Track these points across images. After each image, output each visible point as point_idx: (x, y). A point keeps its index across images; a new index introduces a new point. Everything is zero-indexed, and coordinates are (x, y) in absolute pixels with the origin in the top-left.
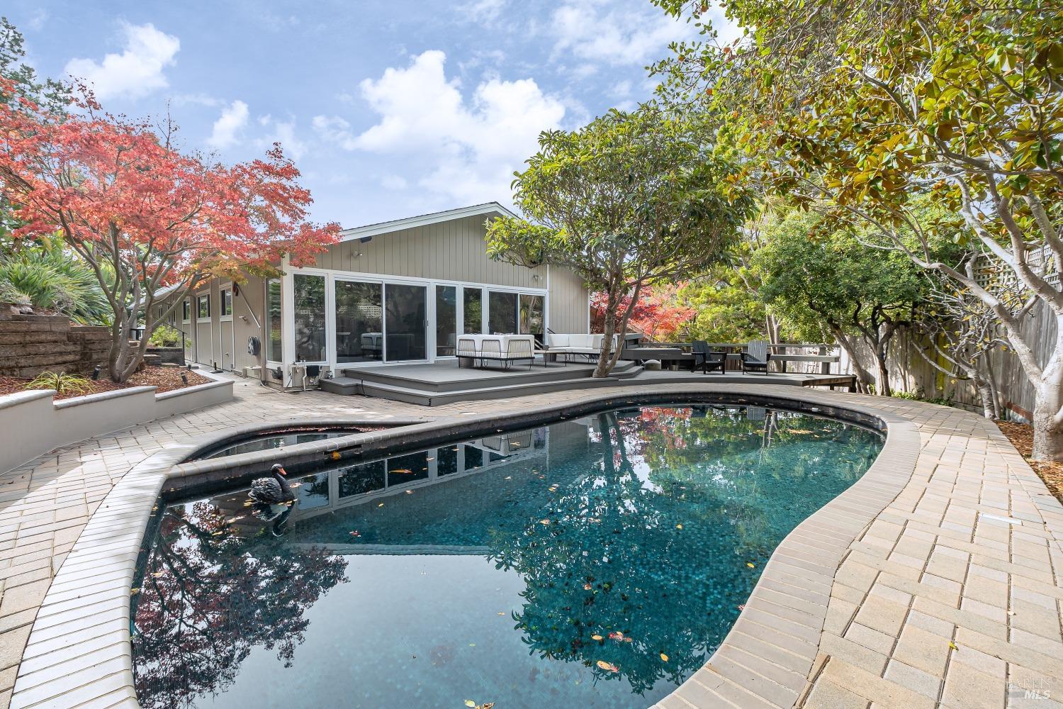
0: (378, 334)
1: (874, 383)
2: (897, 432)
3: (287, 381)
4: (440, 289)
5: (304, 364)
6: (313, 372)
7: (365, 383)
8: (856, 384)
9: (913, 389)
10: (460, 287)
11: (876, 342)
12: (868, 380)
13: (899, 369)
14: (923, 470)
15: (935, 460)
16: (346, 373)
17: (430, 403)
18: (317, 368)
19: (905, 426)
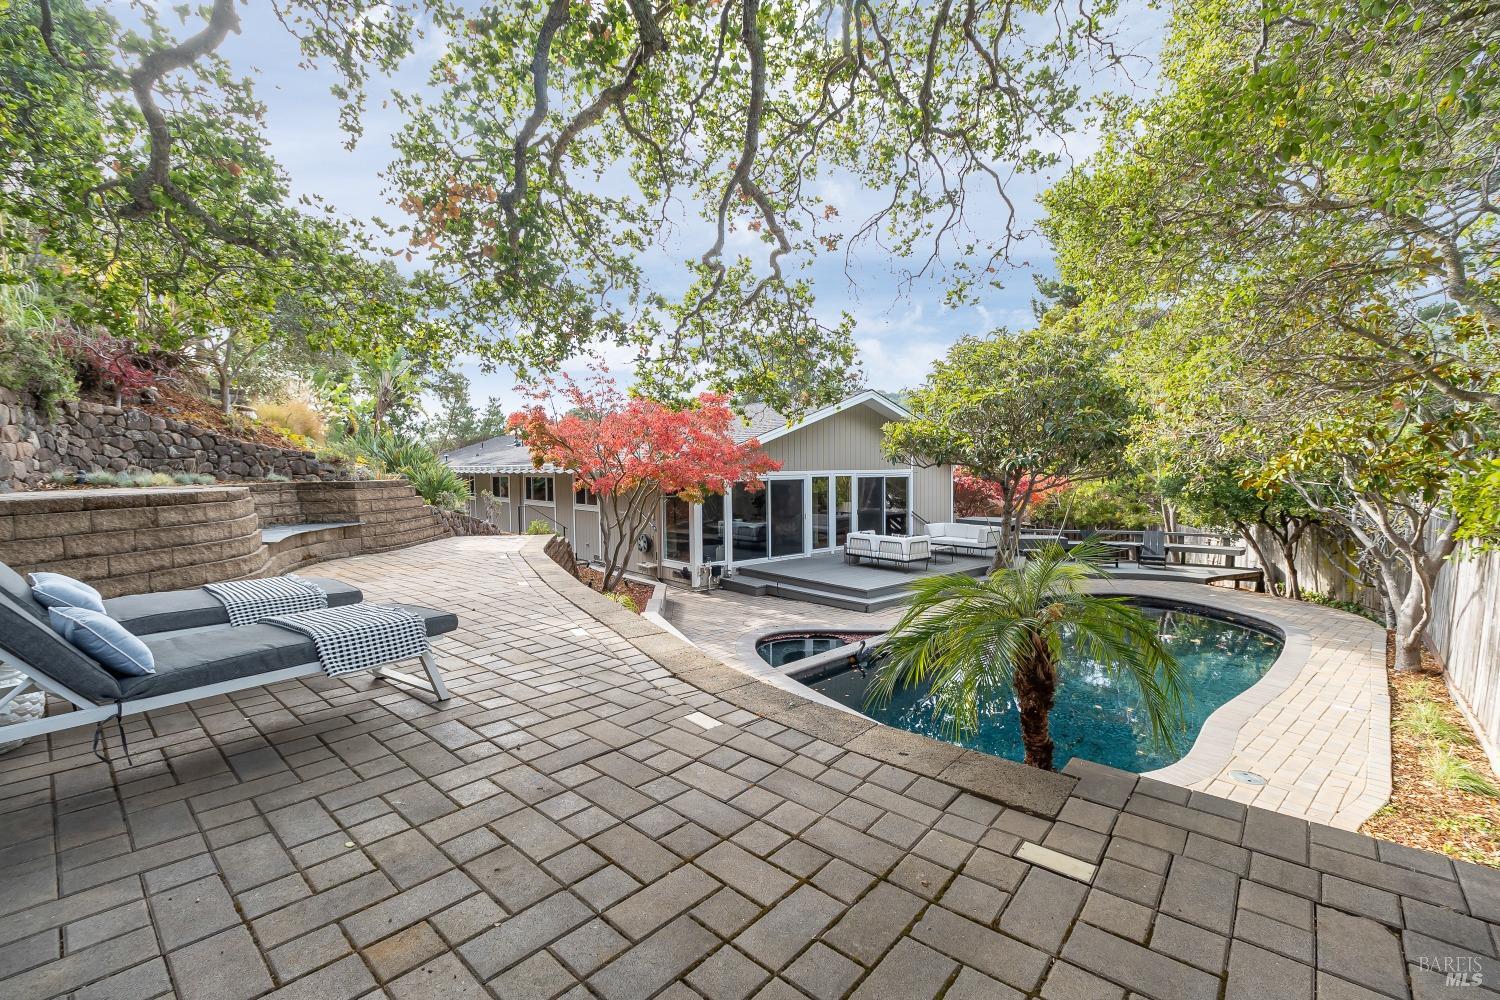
0: (760, 524)
1: (1284, 581)
2: (1293, 643)
3: (697, 582)
4: (815, 480)
5: (710, 564)
6: (716, 571)
7: (781, 586)
8: (1261, 581)
9: (1325, 587)
10: (832, 475)
11: (1285, 540)
12: (1277, 577)
13: (1311, 568)
14: (1304, 677)
15: (1316, 669)
16: (741, 571)
17: (866, 609)
18: (719, 567)
19: (1301, 638)
